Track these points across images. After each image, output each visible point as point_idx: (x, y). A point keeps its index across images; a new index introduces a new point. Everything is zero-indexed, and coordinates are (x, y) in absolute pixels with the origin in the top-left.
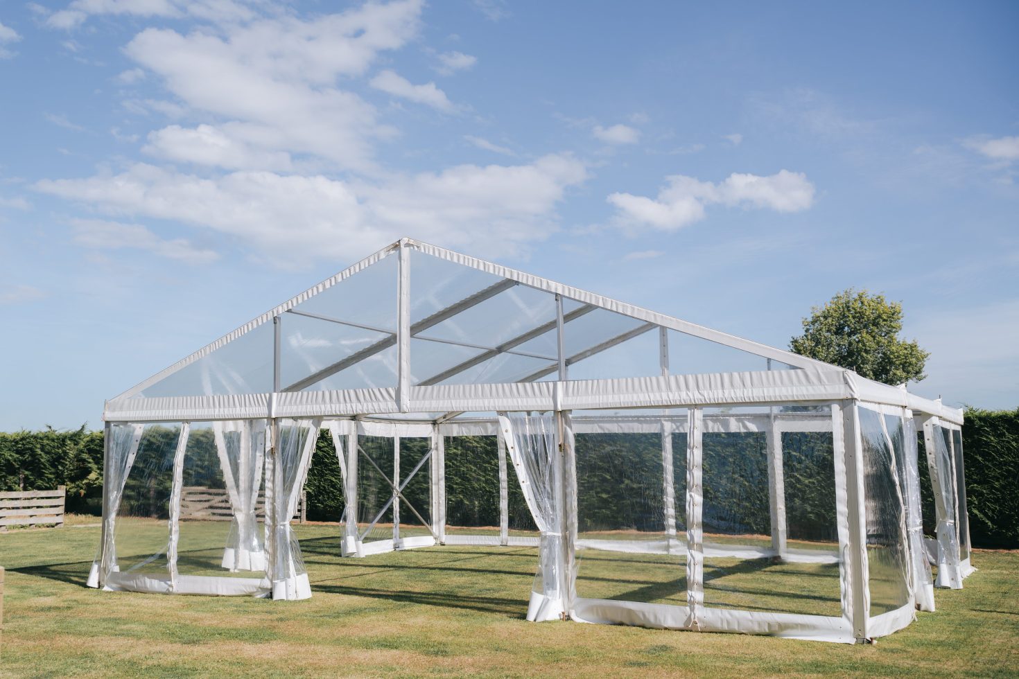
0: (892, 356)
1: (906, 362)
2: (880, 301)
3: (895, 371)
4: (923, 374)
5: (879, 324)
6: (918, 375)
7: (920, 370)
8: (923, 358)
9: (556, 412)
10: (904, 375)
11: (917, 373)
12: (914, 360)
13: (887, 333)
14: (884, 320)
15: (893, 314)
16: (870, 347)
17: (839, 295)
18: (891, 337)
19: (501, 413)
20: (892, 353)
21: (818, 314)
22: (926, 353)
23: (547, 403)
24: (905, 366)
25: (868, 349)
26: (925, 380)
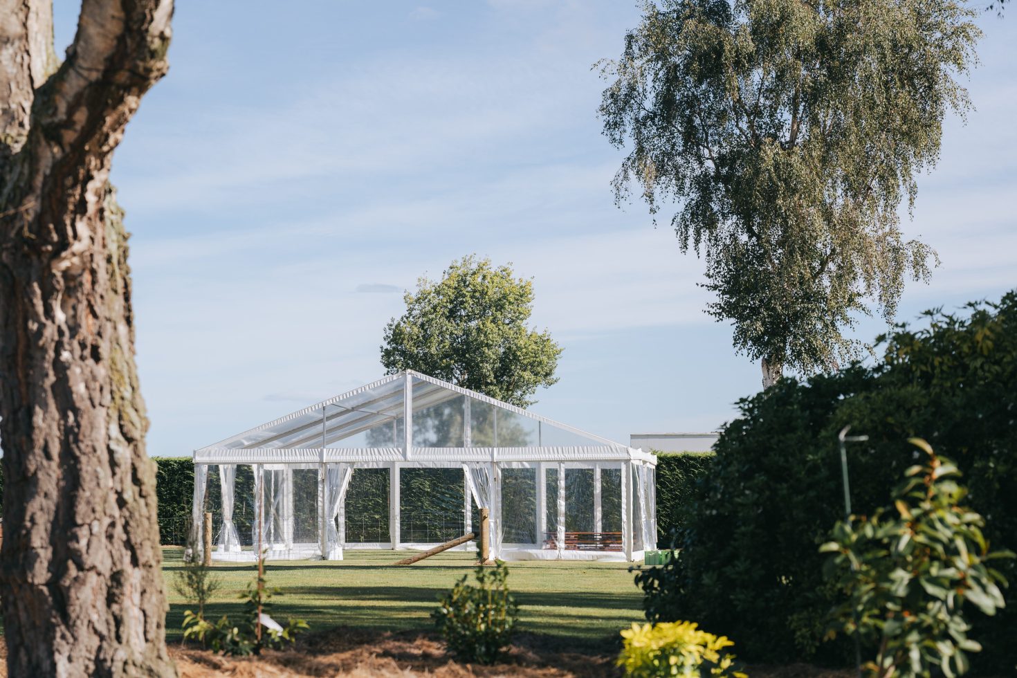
0: (519, 353)
1: (534, 362)
2: (505, 274)
3: (521, 373)
4: (554, 377)
5: (504, 308)
6: (548, 378)
7: (551, 370)
8: (554, 355)
9: (492, 462)
10: (533, 377)
11: (547, 375)
12: (545, 359)
13: (512, 321)
14: (510, 303)
15: (523, 295)
16: (493, 341)
17: (455, 264)
18: (519, 328)
19: (463, 462)
20: (519, 349)
21: (428, 288)
22: (559, 348)
23: (488, 458)
24: (534, 366)
25: (491, 343)
26: (556, 384)
